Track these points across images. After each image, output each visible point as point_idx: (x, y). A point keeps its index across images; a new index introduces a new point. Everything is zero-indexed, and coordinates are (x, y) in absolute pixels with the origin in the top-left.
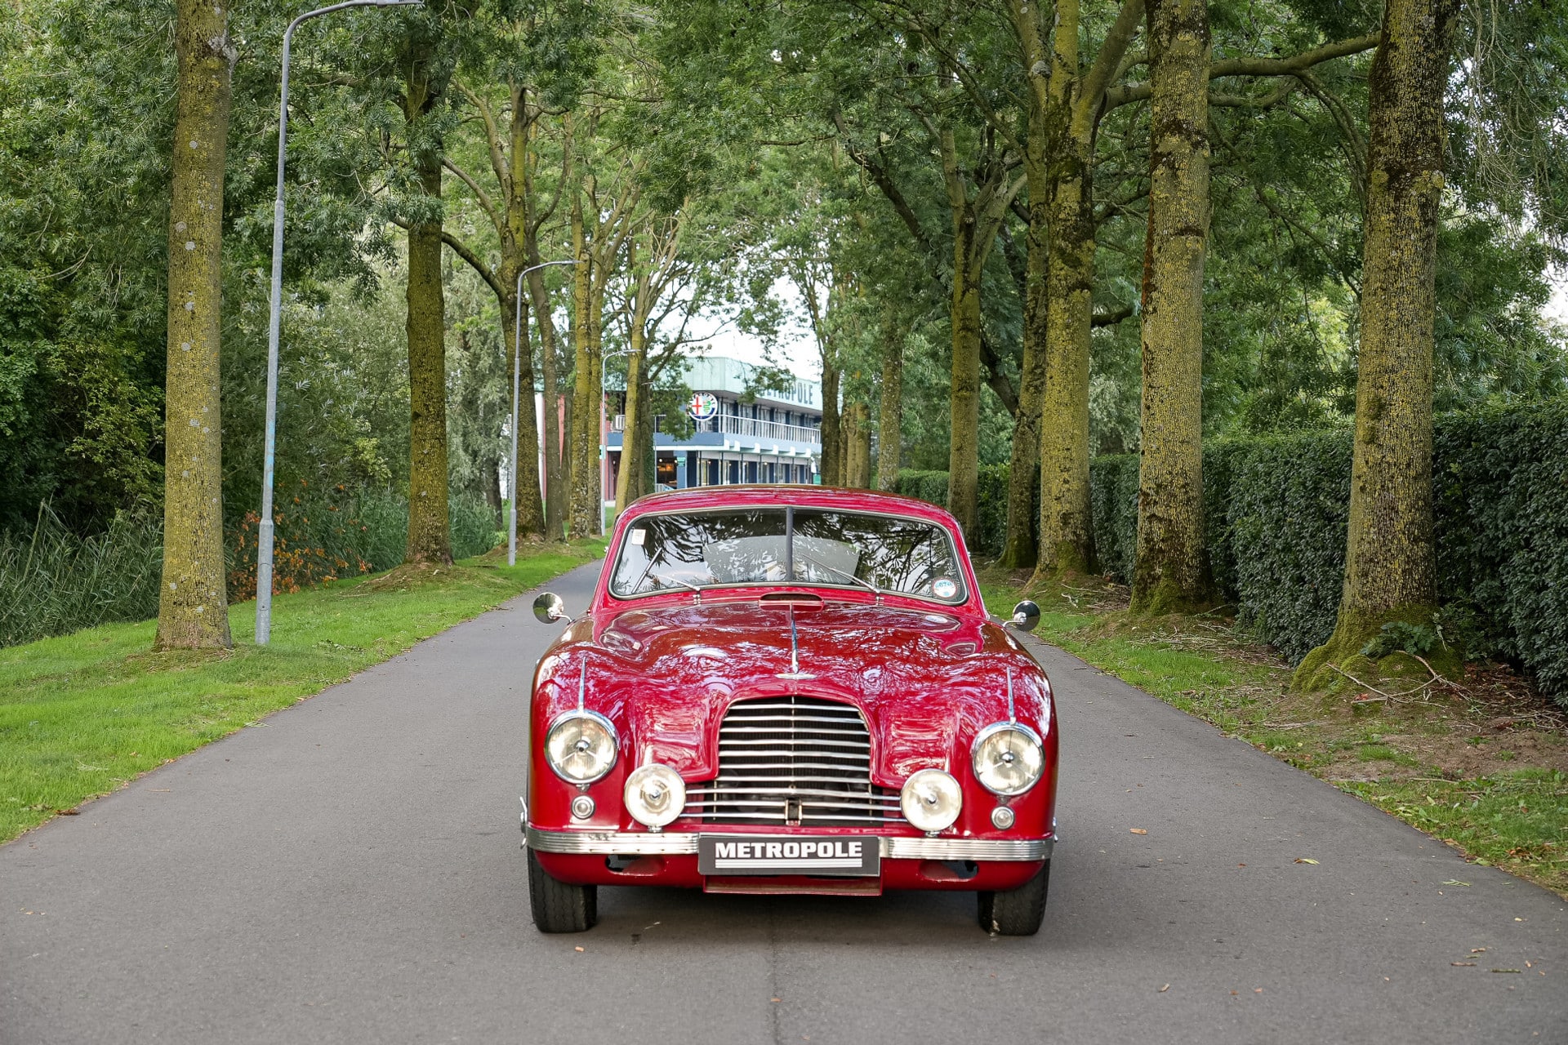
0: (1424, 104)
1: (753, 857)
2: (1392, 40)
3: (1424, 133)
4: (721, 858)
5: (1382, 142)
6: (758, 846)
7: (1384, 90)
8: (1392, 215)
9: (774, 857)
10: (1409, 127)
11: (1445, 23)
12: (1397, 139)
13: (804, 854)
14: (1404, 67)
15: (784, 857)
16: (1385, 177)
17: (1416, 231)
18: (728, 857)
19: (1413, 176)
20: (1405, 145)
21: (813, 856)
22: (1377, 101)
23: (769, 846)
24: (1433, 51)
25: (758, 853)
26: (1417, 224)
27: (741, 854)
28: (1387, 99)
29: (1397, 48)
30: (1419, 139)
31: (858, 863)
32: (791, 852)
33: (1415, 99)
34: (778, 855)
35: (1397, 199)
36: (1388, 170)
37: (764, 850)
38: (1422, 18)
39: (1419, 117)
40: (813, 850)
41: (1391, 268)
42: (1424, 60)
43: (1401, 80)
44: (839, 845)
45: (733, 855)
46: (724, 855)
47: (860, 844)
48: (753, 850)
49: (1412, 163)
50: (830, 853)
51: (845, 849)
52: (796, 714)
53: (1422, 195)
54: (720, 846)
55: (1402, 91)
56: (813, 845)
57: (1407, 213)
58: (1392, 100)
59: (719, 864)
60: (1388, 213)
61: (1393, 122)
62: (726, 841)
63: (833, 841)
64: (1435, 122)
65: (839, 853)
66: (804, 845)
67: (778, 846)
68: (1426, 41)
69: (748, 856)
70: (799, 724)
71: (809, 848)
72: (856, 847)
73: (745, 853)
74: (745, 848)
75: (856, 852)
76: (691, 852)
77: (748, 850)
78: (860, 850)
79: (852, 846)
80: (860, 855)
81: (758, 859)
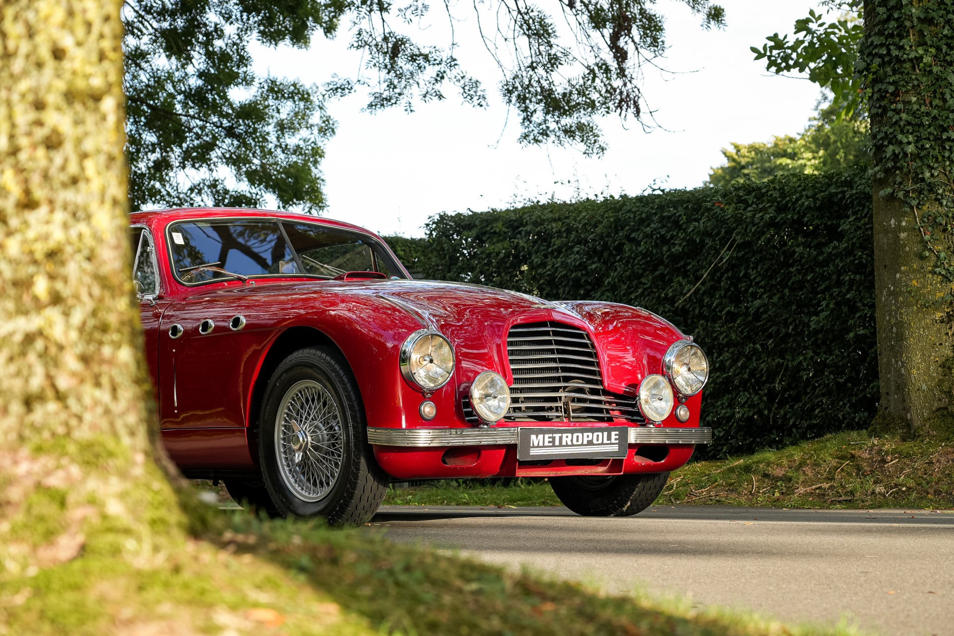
1: (554, 446)
4: (533, 447)
6: (557, 436)
9: (567, 445)
13: (585, 442)
15: (573, 445)
18: (538, 446)
21: (590, 443)
23: (564, 435)
25: (557, 443)
27: (546, 444)
31: (615, 448)
32: (578, 440)
34: (569, 443)
37: (561, 438)
40: (590, 438)
44: (605, 434)
45: (541, 444)
46: (536, 444)
47: (617, 433)
48: (554, 438)
50: (600, 441)
51: (609, 438)
52: (554, 335)
54: (533, 437)
56: (590, 434)
59: (533, 452)
62: (537, 433)
63: (602, 431)
65: (605, 441)
66: (585, 434)
67: (570, 435)
69: (551, 444)
70: (558, 343)
71: (588, 436)
72: (616, 435)
73: (549, 442)
74: (549, 438)
75: (616, 439)
76: (513, 442)
77: (551, 440)
78: (617, 437)
79: (613, 433)
80: (617, 441)
81: (557, 446)
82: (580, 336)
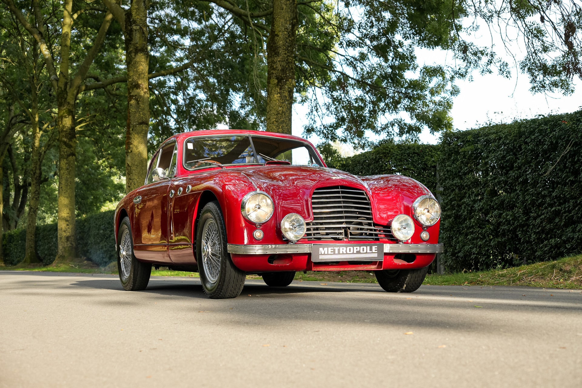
0: (288, 56)
1: (334, 254)
2: (276, 33)
3: (289, 66)
4: (321, 254)
5: (274, 69)
6: (337, 249)
7: (274, 51)
8: (279, 95)
9: (343, 254)
10: (284, 64)
11: (294, 28)
12: (280, 68)
13: (355, 252)
14: (281, 42)
15: (347, 253)
16: (276, 81)
17: (287, 100)
18: (324, 254)
19: (286, 81)
20: (283, 70)
21: (358, 252)
22: (271, 54)
23: (341, 248)
24: (291, 37)
25: (337, 252)
26: (288, 98)
27: (330, 253)
28: (275, 54)
29: (278, 36)
30: (287, 68)
31: (376, 255)
32: (350, 251)
33: (285, 54)
34: (345, 252)
35: (280, 89)
36: (277, 79)
37: (339, 250)
38: (287, 26)
39: (287, 60)
40: (358, 250)
41: (279, 114)
42: (288, 40)
43: (280, 47)
44: (368, 247)
45: (326, 253)
46: (323, 253)
47: (377, 247)
48: (334, 250)
49: (286, 76)
50: (365, 251)
51: (371, 249)
52: (342, 193)
53: (289, 88)
54: (321, 249)
55: (281, 51)
57: (284, 94)
58: (277, 54)
59: (321, 257)
60: (277, 94)
61: (278, 62)
62: (323, 247)
63: (366, 246)
64: (292, 62)
65: (368, 251)
66: (355, 248)
67: (345, 248)
68: (288, 33)
69: (333, 253)
70: (343, 197)
71: (357, 249)
72: (375, 248)
73: (331, 252)
74: (331, 249)
75: (375, 250)
76: (308, 252)
77: (333, 250)
78: (376, 249)
79: (374, 247)
80: (377, 252)
81: (337, 254)
82: (362, 194)
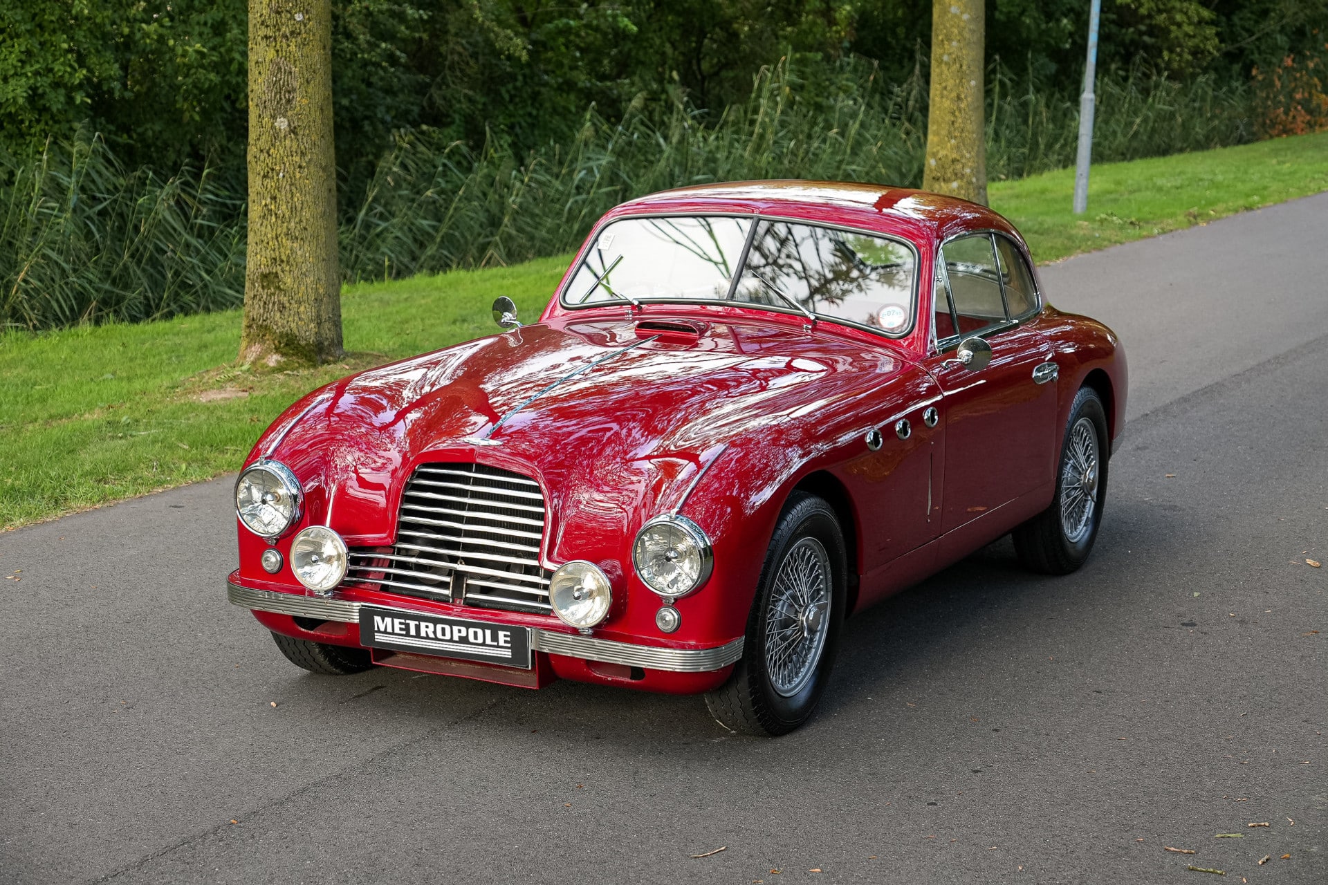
1: (408, 635)
4: (379, 631)
6: (412, 624)
9: (427, 637)
13: (456, 638)
15: (436, 639)
18: (385, 632)
21: (464, 640)
23: (423, 625)
25: (413, 632)
27: (397, 630)
31: (507, 654)
32: (444, 634)
34: (432, 635)
37: (418, 628)
40: (464, 634)
44: (488, 632)
45: (389, 630)
46: (382, 629)
47: (508, 633)
48: (408, 626)
50: (480, 640)
51: (495, 638)
54: (377, 619)
56: (463, 629)
59: (379, 638)
62: (384, 615)
63: (483, 627)
65: (488, 641)
66: (455, 628)
67: (431, 625)
69: (404, 633)
71: (460, 631)
72: (505, 636)
73: (401, 629)
74: (400, 623)
75: (506, 642)
76: (352, 621)
77: (403, 626)
78: (508, 639)
79: (501, 634)
80: (509, 645)
81: (412, 636)
